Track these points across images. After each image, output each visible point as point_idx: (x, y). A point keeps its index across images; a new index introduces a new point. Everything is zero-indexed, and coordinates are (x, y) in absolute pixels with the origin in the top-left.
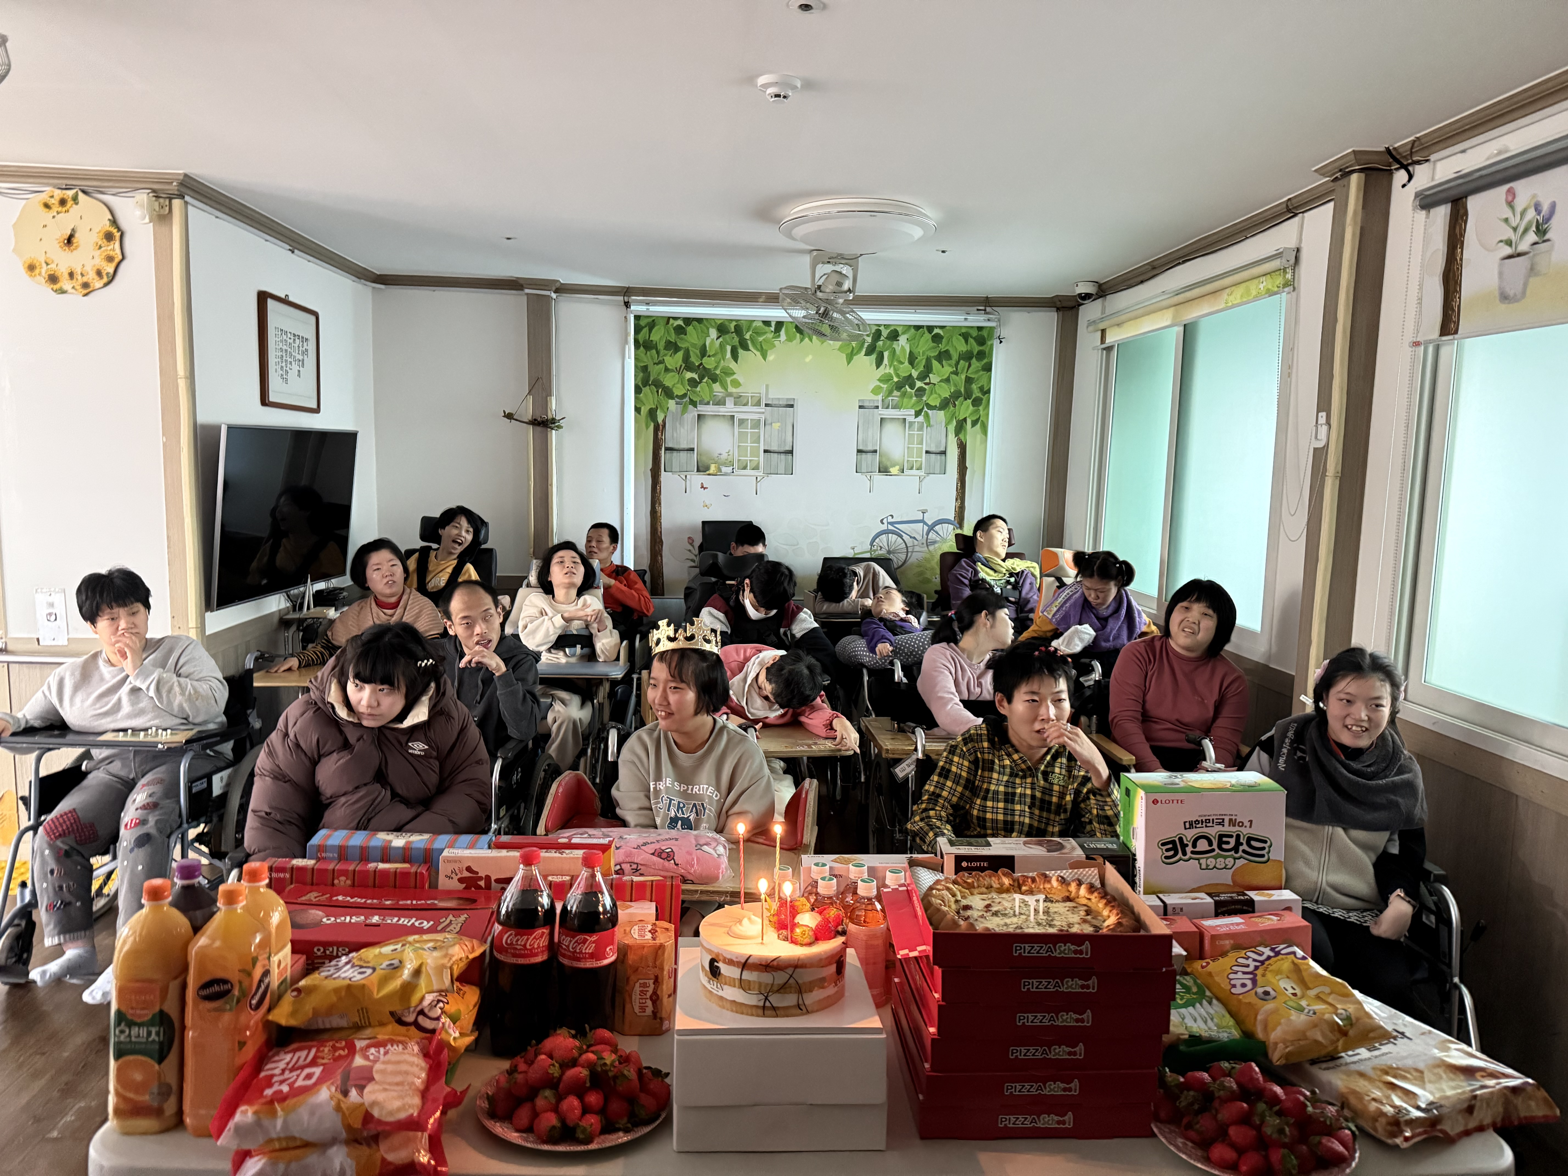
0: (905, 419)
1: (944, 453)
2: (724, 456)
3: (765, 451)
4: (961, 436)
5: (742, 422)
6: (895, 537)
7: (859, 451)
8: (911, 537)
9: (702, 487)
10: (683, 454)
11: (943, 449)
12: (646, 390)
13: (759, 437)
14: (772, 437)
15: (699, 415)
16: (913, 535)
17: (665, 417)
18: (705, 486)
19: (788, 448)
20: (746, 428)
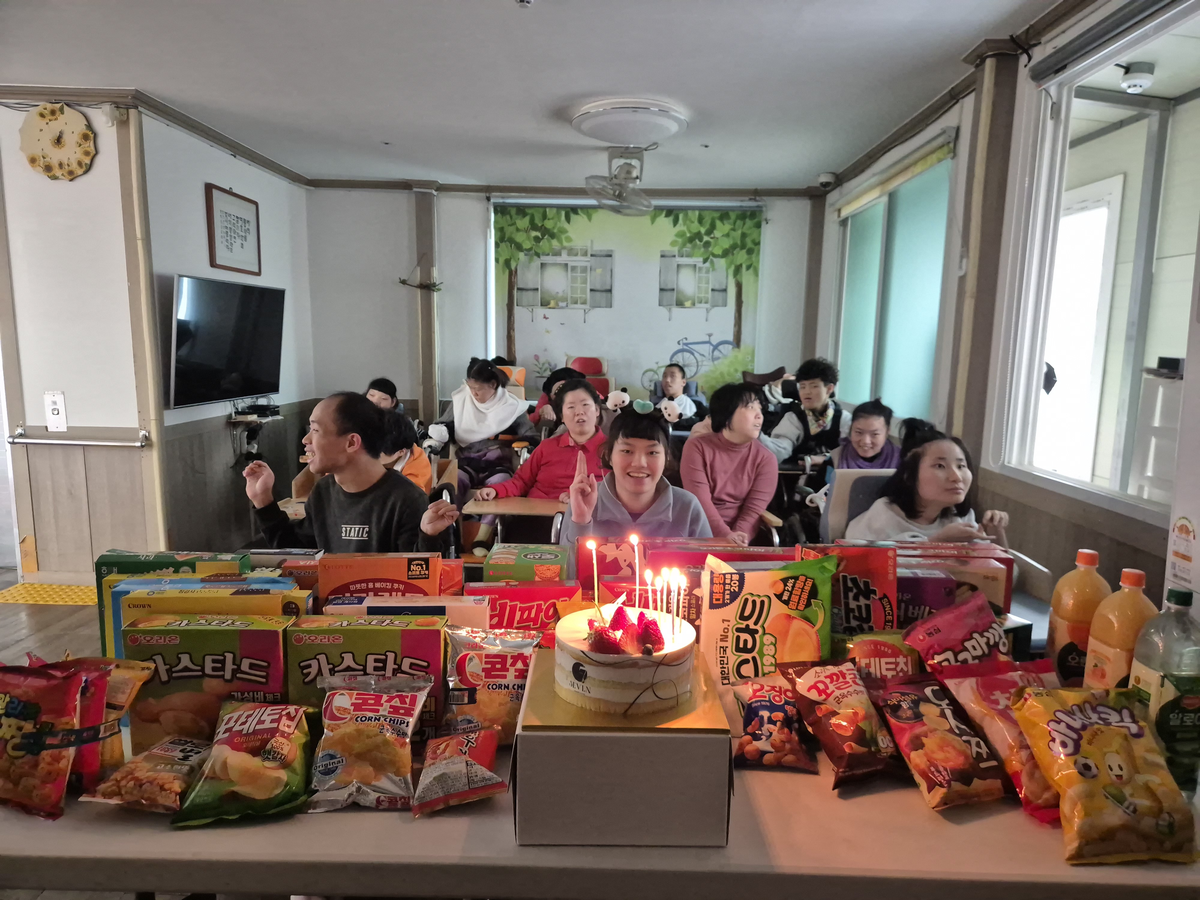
0: (695, 266)
1: (725, 290)
2: (560, 294)
3: (591, 290)
4: (738, 277)
5: (574, 268)
6: (688, 353)
7: (662, 290)
8: (701, 355)
10: (530, 293)
11: (724, 287)
12: (503, 245)
13: (586, 279)
14: (596, 279)
15: (541, 264)
16: (702, 353)
17: (517, 265)
18: (547, 316)
19: (608, 288)
20: (577, 273)
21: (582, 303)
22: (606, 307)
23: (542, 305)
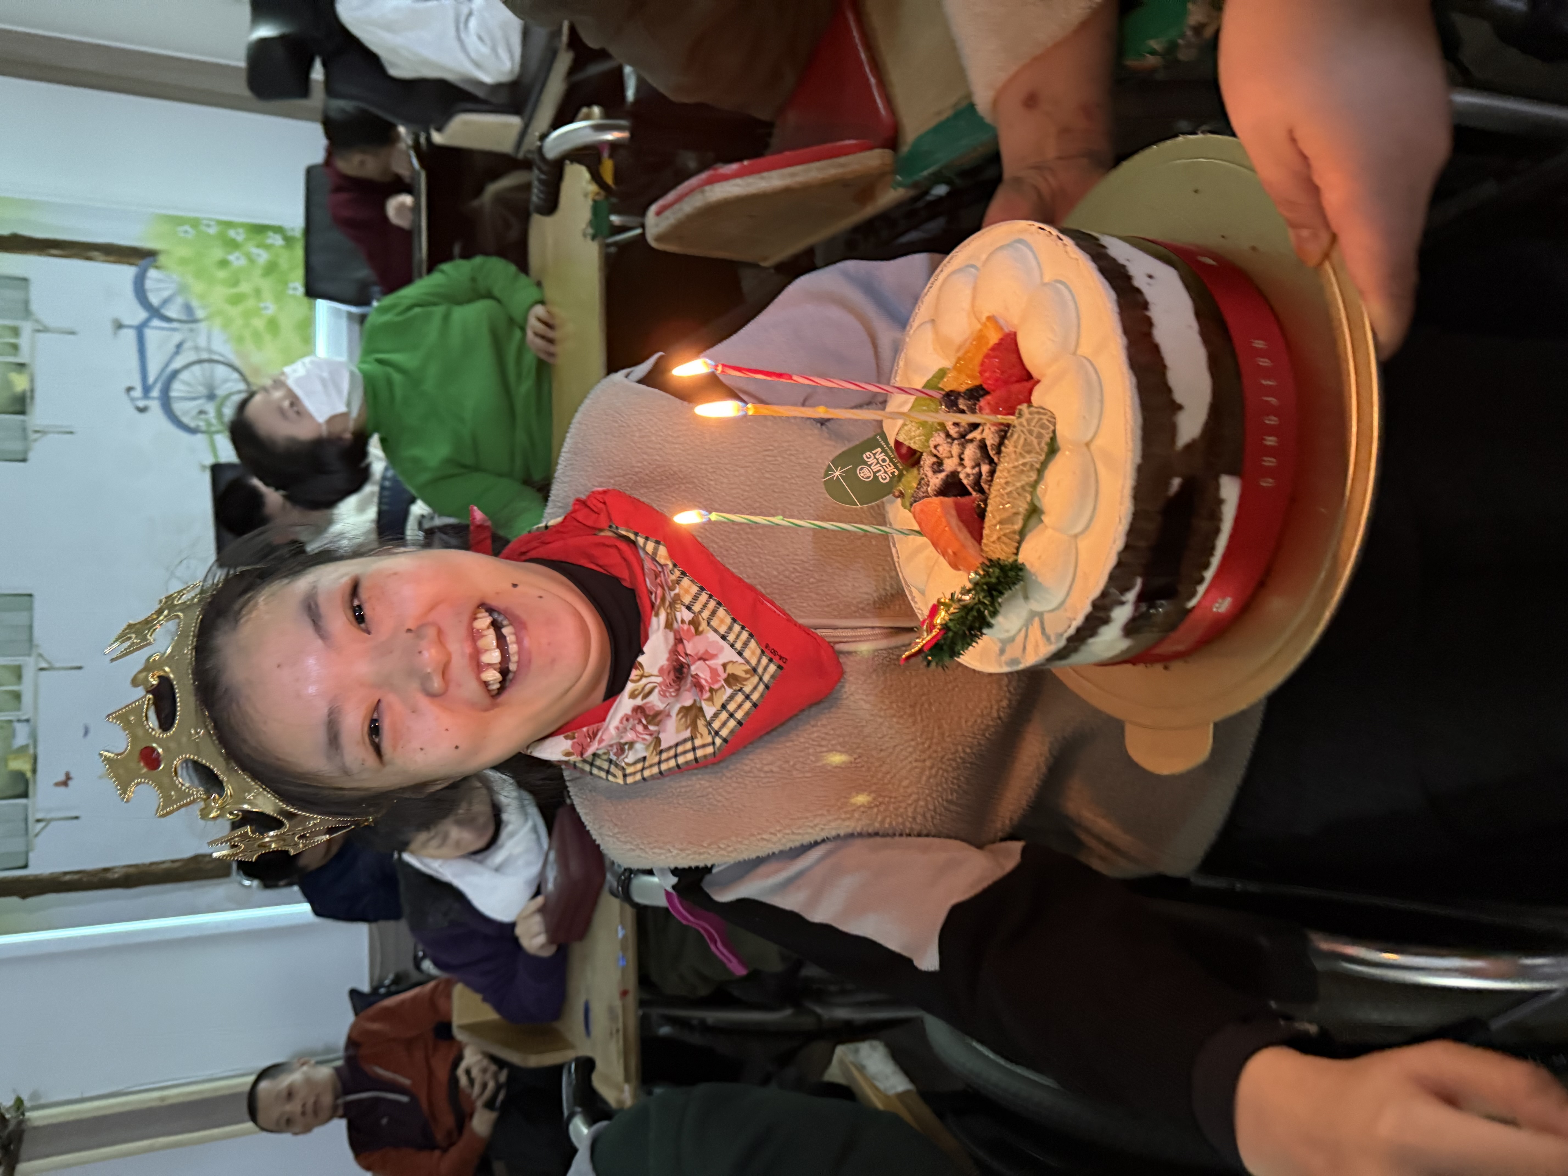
6: (176, 385)
8: (177, 353)
9: (65, 784)
16: (173, 349)
21: (19, 677)
22: (31, 609)
23: (25, 795)
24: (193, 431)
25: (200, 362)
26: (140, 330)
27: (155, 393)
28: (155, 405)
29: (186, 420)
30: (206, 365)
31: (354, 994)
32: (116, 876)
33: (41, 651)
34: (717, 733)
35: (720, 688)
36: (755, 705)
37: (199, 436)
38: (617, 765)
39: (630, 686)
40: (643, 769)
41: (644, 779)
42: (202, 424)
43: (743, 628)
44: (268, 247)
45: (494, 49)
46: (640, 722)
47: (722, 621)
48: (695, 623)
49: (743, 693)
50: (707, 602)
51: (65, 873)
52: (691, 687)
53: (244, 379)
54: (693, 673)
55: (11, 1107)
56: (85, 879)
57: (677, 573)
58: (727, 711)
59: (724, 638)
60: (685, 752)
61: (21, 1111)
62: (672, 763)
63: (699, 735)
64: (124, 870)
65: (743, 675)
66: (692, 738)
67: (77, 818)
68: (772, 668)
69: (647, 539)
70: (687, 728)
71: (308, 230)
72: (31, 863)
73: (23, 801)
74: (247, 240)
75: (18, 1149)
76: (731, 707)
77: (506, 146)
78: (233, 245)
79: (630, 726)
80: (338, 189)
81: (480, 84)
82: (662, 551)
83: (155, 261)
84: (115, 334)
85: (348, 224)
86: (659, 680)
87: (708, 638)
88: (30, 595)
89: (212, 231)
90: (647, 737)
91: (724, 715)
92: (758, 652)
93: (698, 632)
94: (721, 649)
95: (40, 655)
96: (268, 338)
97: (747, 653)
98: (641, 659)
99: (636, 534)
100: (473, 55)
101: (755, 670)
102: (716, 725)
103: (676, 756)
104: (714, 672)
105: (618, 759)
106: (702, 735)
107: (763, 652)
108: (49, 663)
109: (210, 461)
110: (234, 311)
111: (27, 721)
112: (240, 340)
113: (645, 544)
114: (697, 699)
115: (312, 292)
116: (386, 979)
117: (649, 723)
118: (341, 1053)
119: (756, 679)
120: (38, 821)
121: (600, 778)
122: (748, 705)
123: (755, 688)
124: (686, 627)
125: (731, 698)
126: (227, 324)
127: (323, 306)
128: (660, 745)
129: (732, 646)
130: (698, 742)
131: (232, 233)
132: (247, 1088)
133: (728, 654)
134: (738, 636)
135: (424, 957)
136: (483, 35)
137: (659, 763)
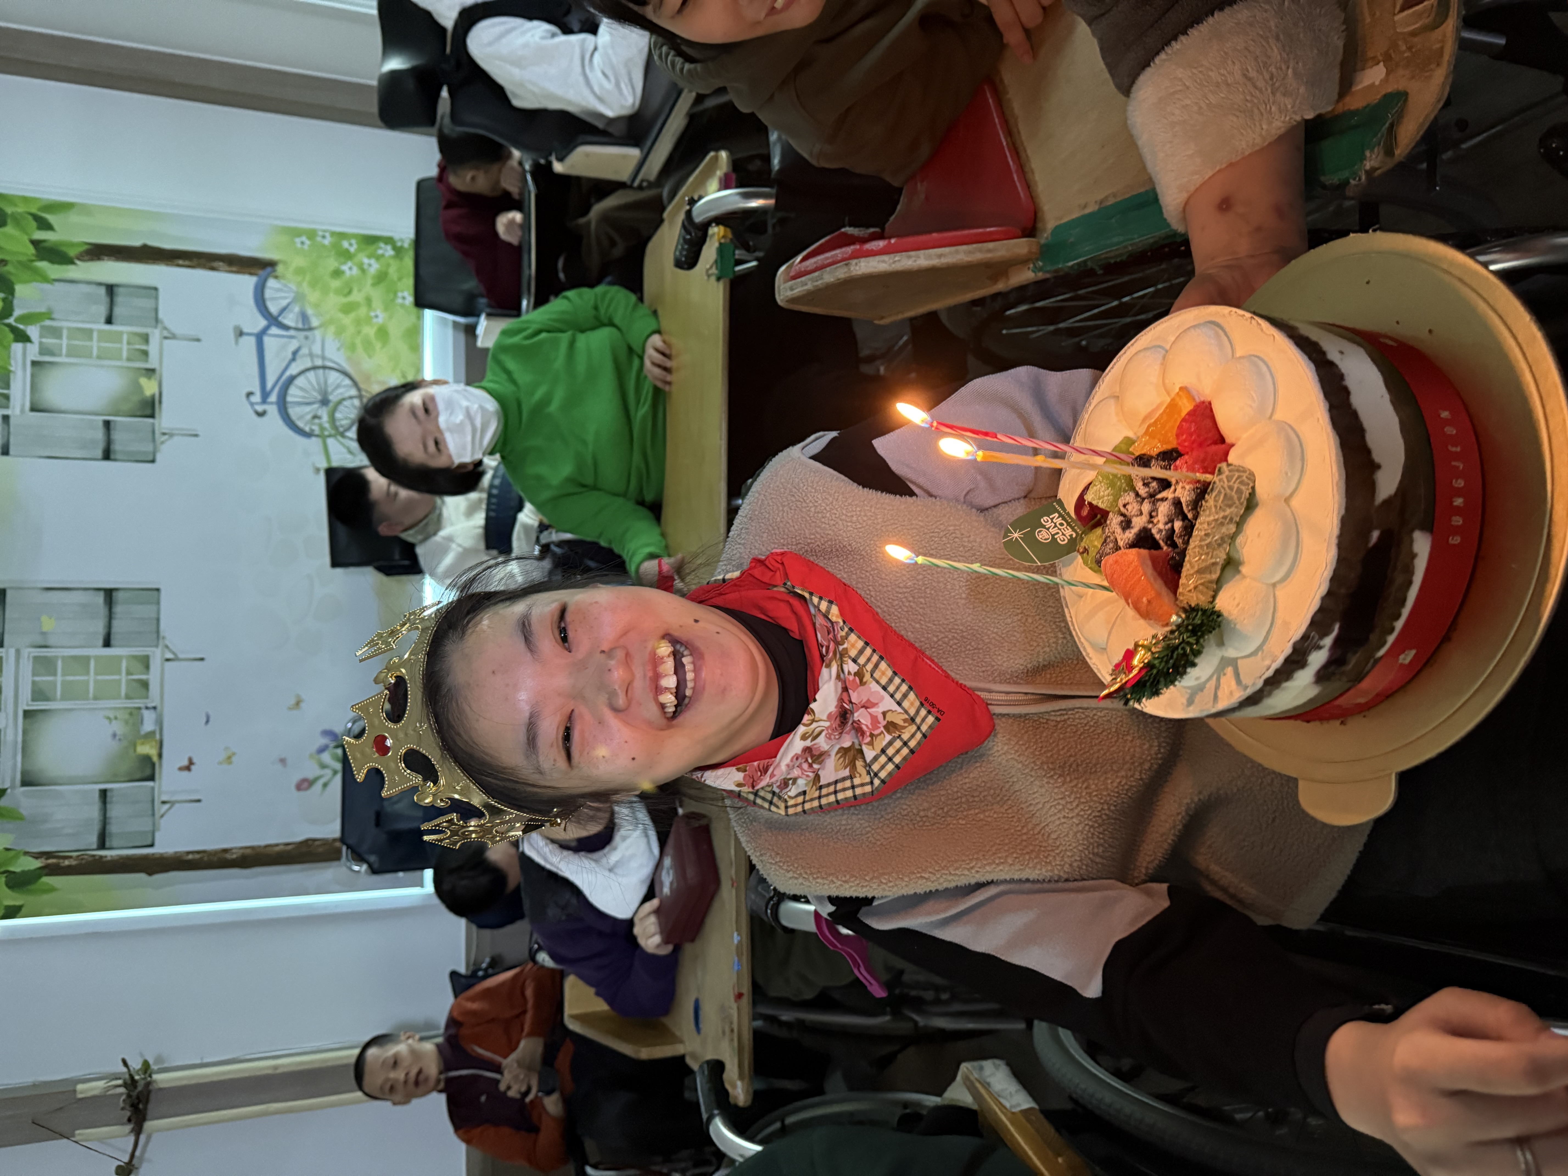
0: (34, 364)
1: (111, 289)
2: (118, 727)
3: (107, 643)
4: (72, 253)
5: (38, 694)
6: (292, 390)
7: (107, 455)
8: (293, 359)
9: (188, 768)
10: (115, 811)
11: (102, 291)
13: (75, 658)
14: (73, 632)
15: (24, 783)
16: (289, 356)
17: (26, 853)
18: (185, 763)
19: (100, 598)
20: (54, 684)
21: (147, 667)
22: (158, 603)
23: (152, 778)
24: (308, 435)
25: (314, 368)
26: (260, 337)
27: (273, 398)
28: (272, 410)
29: (300, 424)
30: (321, 371)
31: (454, 975)
32: (234, 856)
33: (167, 643)
34: (876, 775)
35: (880, 734)
36: (912, 751)
37: (314, 439)
38: (780, 797)
39: (801, 729)
40: (804, 802)
41: (804, 811)
42: (316, 429)
43: (903, 681)
44: (378, 258)
45: (618, 85)
46: (807, 760)
47: (883, 673)
48: (859, 674)
49: (902, 740)
50: (871, 656)
51: (188, 853)
52: (850, 730)
53: (355, 384)
54: (856, 719)
55: (138, 1070)
56: (206, 859)
57: (846, 629)
58: (887, 755)
59: (884, 688)
60: (844, 790)
61: (149, 1072)
62: (832, 798)
63: (857, 775)
64: (242, 851)
65: (901, 723)
66: (851, 777)
67: (199, 801)
68: (931, 719)
69: (821, 598)
70: (846, 768)
71: (418, 242)
72: (157, 843)
73: (150, 784)
74: (359, 250)
75: (146, 1109)
76: (890, 751)
77: (624, 176)
78: (346, 256)
79: (798, 764)
80: (449, 206)
81: (601, 116)
82: (835, 610)
83: (274, 271)
84: (237, 342)
85: (458, 239)
86: (827, 724)
87: (870, 688)
88: (158, 590)
89: (326, 242)
90: (811, 774)
91: (883, 759)
92: (917, 703)
93: (862, 683)
94: (882, 698)
95: (167, 647)
96: (378, 345)
97: (906, 704)
98: (813, 706)
99: (811, 594)
100: (596, 89)
101: (913, 720)
102: (875, 767)
103: (835, 792)
104: (874, 719)
105: (781, 791)
106: (860, 776)
107: (922, 704)
108: (174, 653)
109: (324, 465)
110: (347, 320)
111: (155, 708)
112: (353, 347)
113: (819, 603)
114: (856, 741)
115: (421, 302)
116: (483, 963)
117: (814, 762)
118: (442, 1031)
119: (913, 728)
120: (164, 802)
121: (762, 807)
122: (905, 751)
123: (913, 736)
124: (851, 678)
125: (890, 743)
126: (340, 331)
127: (430, 315)
128: (819, 781)
129: (892, 696)
130: (857, 781)
131: (345, 244)
132: (353, 1060)
133: (888, 703)
134: (898, 688)
135: (540, 948)
136: (609, 73)
137: (820, 797)
